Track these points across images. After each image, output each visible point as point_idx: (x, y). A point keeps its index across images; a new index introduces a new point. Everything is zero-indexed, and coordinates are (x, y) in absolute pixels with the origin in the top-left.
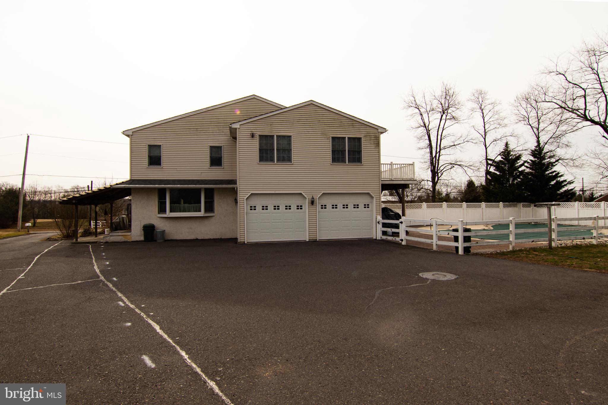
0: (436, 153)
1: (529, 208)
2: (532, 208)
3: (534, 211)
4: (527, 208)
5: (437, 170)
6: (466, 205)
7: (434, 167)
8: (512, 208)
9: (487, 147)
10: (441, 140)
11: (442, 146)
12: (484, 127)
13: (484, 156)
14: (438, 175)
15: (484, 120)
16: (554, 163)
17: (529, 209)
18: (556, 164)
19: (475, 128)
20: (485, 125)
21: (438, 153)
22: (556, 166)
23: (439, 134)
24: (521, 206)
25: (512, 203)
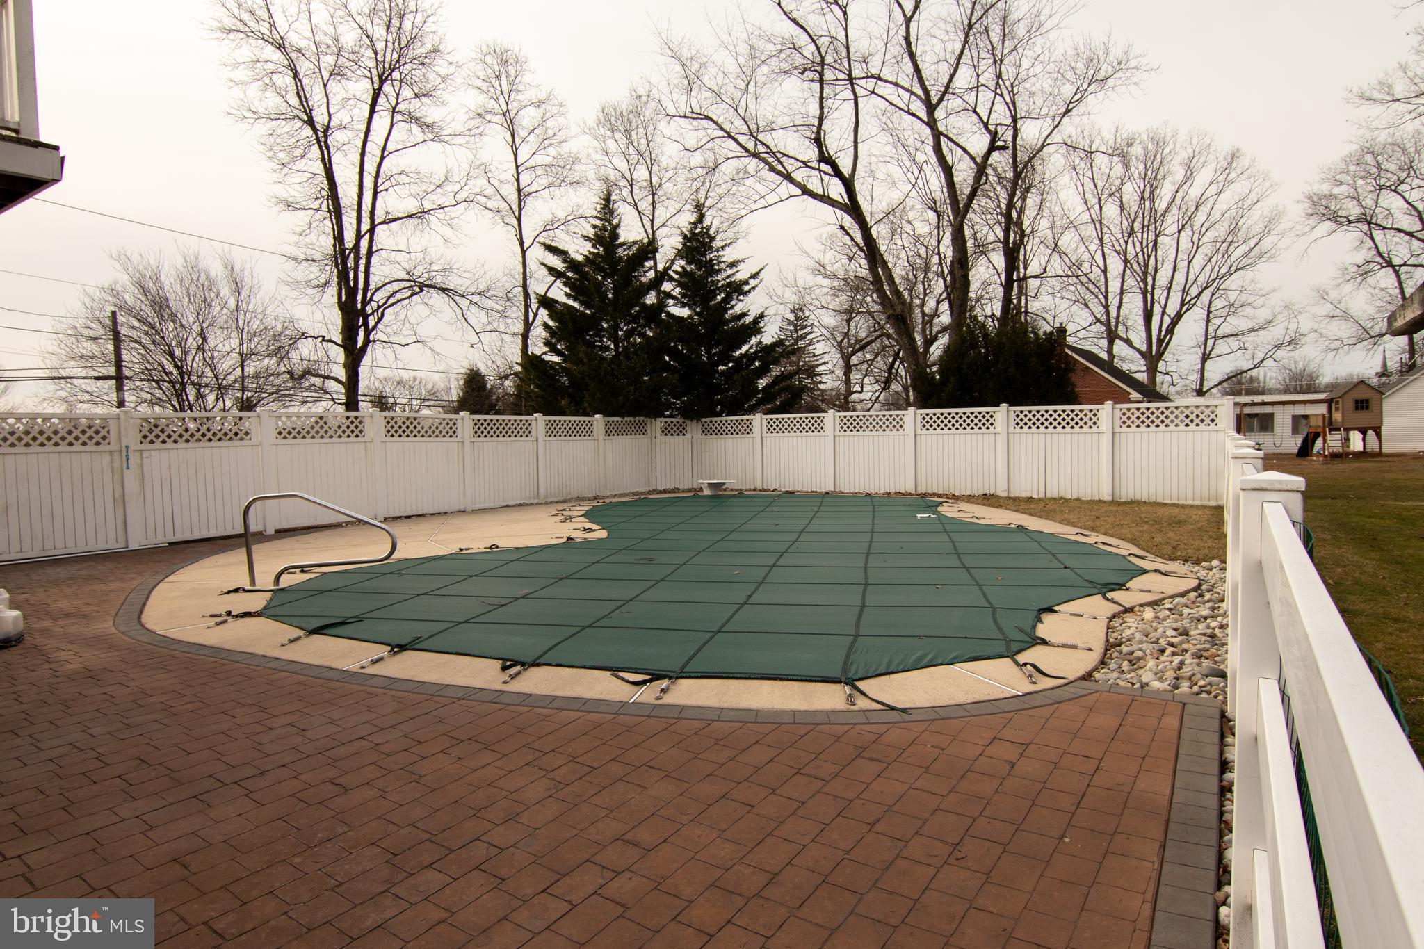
0: (359, 237)
1: (681, 437)
2: (688, 436)
3: (694, 444)
4: (675, 437)
5: (365, 302)
6: (472, 423)
7: (352, 292)
8: (633, 436)
9: (526, 245)
10: (375, 194)
11: (380, 216)
12: (518, 180)
13: (517, 277)
14: (366, 324)
15: (516, 156)
16: (746, 283)
17: (681, 441)
18: (754, 288)
19: (490, 175)
20: (518, 174)
21: (367, 236)
22: (753, 294)
23: (366, 167)
24: (659, 431)
25: (632, 419)
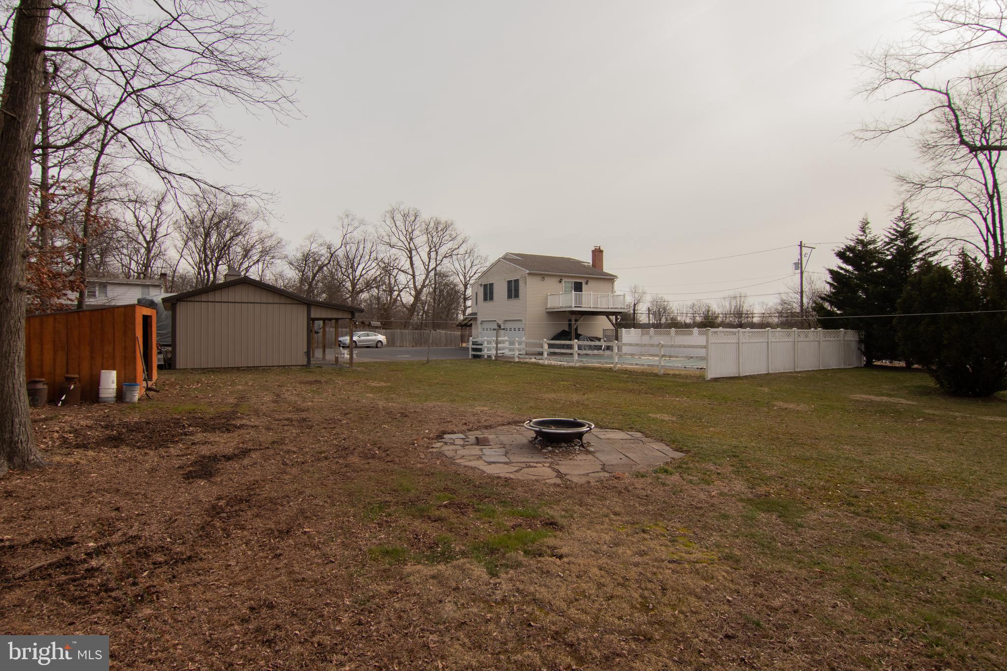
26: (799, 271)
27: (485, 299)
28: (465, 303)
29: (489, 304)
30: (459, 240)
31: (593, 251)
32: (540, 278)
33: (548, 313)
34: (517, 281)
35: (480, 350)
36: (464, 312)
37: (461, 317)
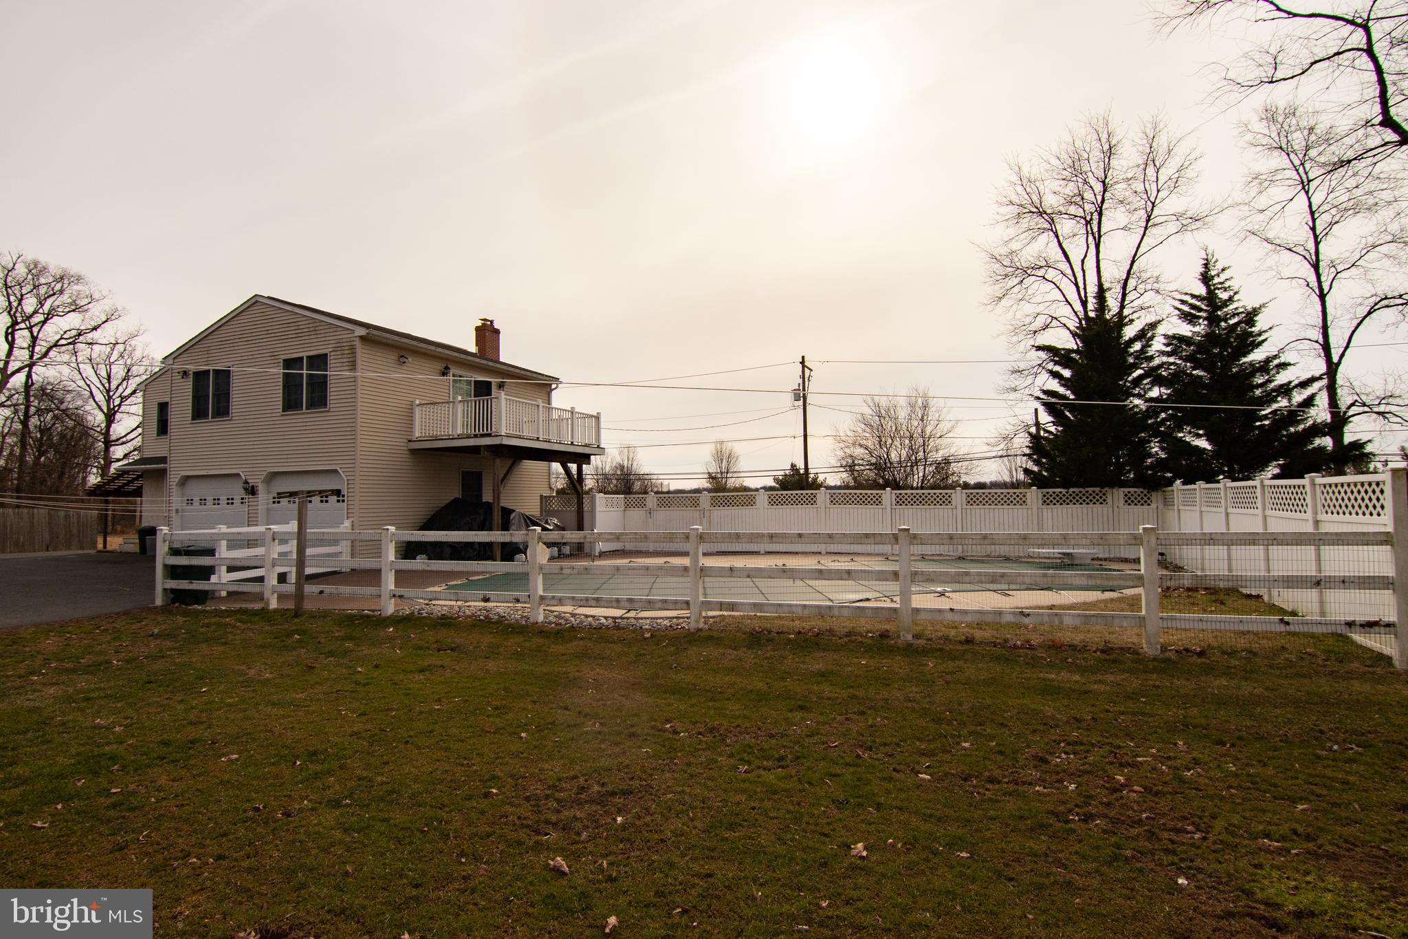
1: (1146, 507)
2: (1154, 506)
3: (1159, 514)
4: (1139, 506)
24: (1122, 501)
26: (801, 403)
27: (199, 413)
28: (107, 449)
29: (210, 427)
30: (96, 313)
31: (478, 329)
32: (392, 356)
33: (414, 452)
34: (319, 361)
35: (207, 572)
36: (104, 469)
37: (94, 479)
